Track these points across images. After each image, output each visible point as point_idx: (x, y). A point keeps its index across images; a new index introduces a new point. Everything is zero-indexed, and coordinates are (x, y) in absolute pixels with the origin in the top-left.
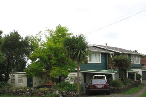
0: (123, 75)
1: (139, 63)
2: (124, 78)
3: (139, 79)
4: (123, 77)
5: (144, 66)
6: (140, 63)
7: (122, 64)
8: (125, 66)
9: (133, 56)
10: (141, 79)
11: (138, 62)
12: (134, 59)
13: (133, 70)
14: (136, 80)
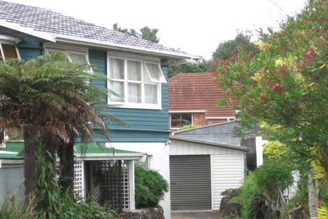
0: (49, 178)
1: (155, 102)
2: (54, 197)
3: (152, 204)
4: (52, 188)
5: (193, 125)
6: (158, 106)
7: (44, 106)
8: (63, 118)
9: (121, 63)
10: (165, 202)
11: (147, 101)
12: (126, 80)
13: (117, 146)
14: (132, 207)
